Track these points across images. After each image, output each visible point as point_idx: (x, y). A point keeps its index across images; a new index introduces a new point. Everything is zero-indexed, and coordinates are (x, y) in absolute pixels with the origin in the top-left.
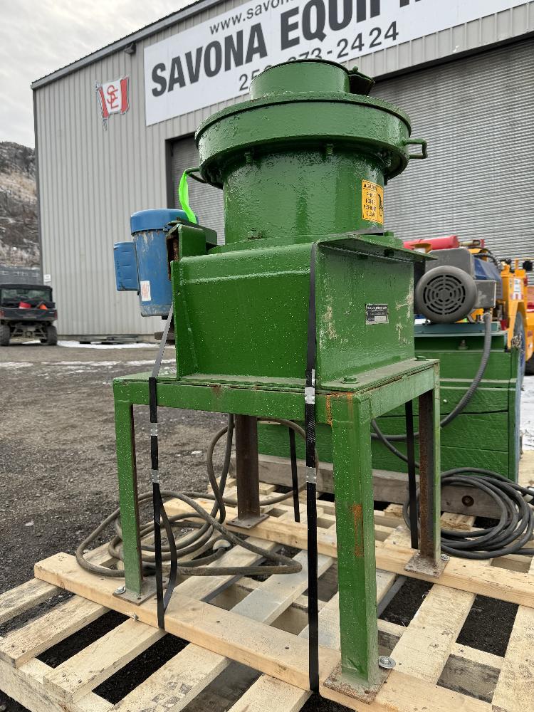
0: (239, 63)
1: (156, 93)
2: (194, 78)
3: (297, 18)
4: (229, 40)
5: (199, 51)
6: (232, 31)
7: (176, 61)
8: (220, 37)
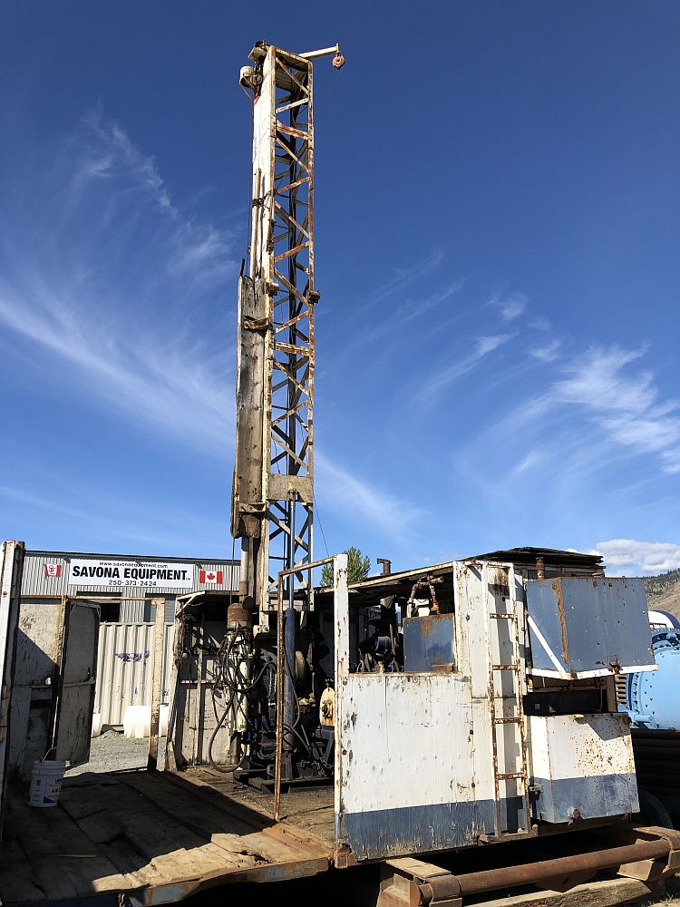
0: (109, 576)
1: (74, 574)
2: (92, 575)
3: (130, 571)
4: (106, 569)
5: (95, 568)
6: (108, 567)
7: (84, 568)
8: (104, 567)
